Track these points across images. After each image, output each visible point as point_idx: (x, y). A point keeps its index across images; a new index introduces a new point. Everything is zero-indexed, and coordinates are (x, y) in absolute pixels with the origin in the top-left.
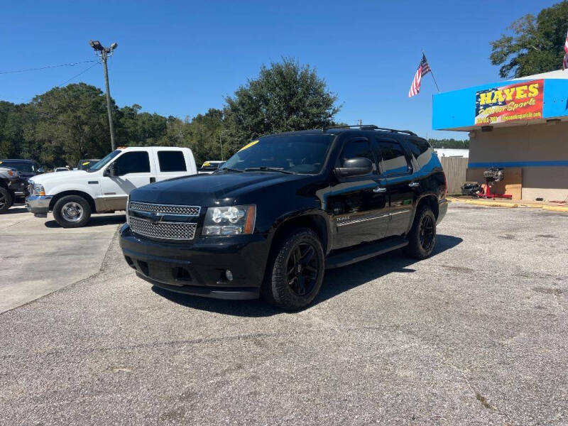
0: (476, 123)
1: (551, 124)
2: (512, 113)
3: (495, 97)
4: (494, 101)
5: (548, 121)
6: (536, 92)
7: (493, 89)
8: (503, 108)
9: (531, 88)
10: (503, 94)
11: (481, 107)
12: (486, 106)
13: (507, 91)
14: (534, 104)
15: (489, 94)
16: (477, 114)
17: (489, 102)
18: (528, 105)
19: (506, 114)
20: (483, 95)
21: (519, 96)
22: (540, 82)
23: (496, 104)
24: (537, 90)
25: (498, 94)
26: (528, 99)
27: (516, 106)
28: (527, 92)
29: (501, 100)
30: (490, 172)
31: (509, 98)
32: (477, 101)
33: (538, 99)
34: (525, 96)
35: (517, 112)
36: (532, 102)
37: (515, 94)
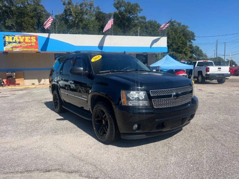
0: (4, 50)
1: (37, 54)
2: (24, 47)
3: (14, 39)
4: (14, 41)
5: (37, 52)
6: (35, 41)
7: (13, 35)
8: (19, 45)
9: (32, 38)
10: (18, 38)
11: (7, 43)
12: (9, 43)
13: (20, 38)
14: (34, 45)
15: (11, 37)
16: (5, 46)
17: (11, 40)
18: (31, 45)
19: (21, 48)
20: (7, 37)
21: (26, 41)
22: (36, 37)
23: (15, 42)
24: (35, 40)
25: (16, 38)
26: (31, 42)
27: (26, 45)
28: (31, 39)
29: (18, 40)
30: (10, 73)
31: (22, 40)
32: (4, 39)
33: (36, 43)
34: (30, 41)
35: (27, 47)
36: (33, 44)
37: (24, 39)
